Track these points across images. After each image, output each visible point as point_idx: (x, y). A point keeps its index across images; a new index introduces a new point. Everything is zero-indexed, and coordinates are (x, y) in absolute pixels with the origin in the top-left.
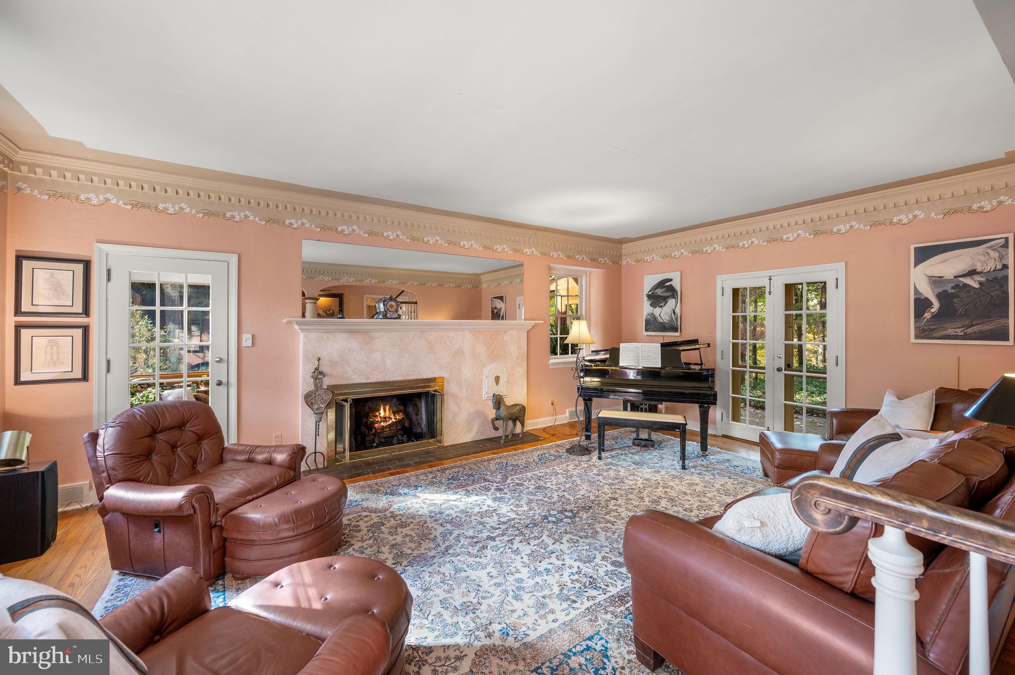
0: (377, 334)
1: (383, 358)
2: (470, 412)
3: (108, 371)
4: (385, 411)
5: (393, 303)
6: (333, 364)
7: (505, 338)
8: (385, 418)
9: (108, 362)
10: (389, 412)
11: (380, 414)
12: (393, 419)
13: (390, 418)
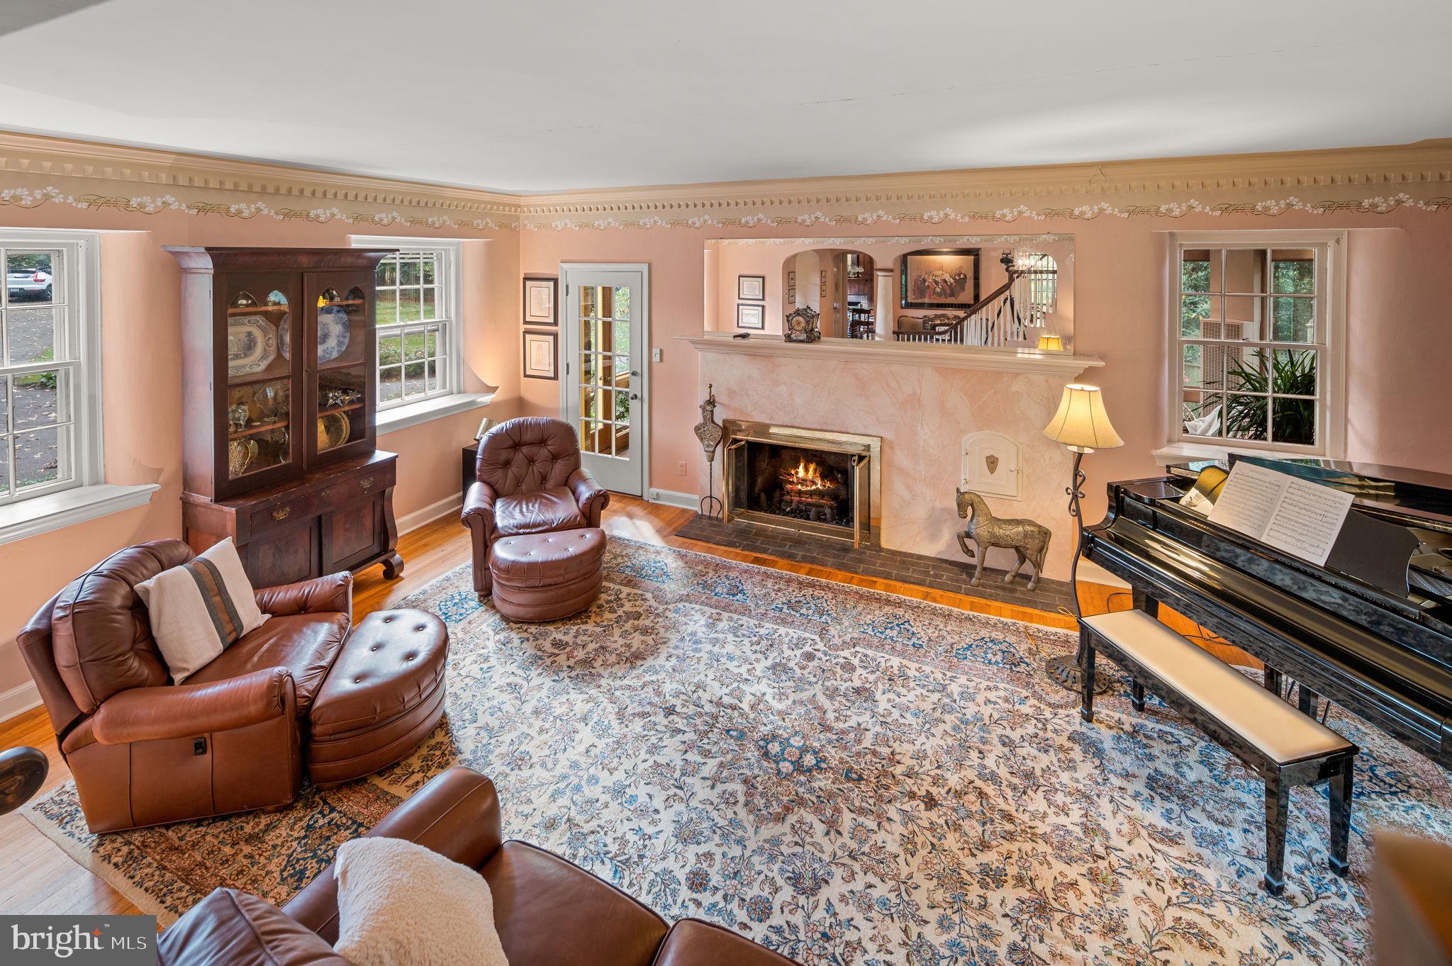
0: (782, 360)
1: (791, 395)
2: (933, 508)
3: (568, 373)
4: (806, 470)
5: (801, 319)
6: (731, 393)
7: (1015, 388)
8: (804, 480)
9: (568, 365)
10: (815, 473)
11: (797, 473)
12: (819, 486)
13: (814, 483)
